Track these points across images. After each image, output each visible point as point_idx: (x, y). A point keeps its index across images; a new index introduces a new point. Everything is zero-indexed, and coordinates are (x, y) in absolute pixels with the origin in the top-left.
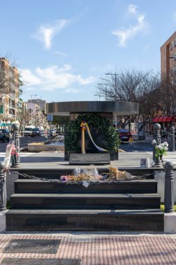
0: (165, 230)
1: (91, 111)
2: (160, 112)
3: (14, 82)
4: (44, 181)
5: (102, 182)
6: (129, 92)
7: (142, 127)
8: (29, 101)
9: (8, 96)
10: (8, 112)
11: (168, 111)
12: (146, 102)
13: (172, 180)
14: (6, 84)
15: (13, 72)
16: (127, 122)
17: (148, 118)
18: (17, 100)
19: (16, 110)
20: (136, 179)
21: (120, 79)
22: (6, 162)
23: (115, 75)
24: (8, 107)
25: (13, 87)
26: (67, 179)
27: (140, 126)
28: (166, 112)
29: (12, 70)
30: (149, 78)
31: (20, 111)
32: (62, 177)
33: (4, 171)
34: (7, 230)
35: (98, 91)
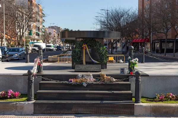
0: (135, 114)
1: (89, 37)
2: (137, 35)
3: (39, 14)
4: (58, 82)
5: (95, 83)
6: (116, 22)
7: (124, 45)
8: (49, 27)
9: (35, 24)
10: (35, 34)
11: (143, 35)
12: (128, 29)
13: (140, 83)
14: (33, 16)
15: (38, 8)
16: (115, 42)
17: (129, 39)
18: (41, 27)
19: (40, 33)
20: (117, 81)
21: (110, 13)
22: (34, 70)
23: (107, 10)
24: (35, 31)
25: (38, 18)
26: (73, 81)
27: (123, 45)
28: (141, 36)
29: (37, 6)
30: (130, 13)
31: (43, 34)
32: (70, 80)
33: (33, 76)
34: (34, 113)
35: (96, 21)
